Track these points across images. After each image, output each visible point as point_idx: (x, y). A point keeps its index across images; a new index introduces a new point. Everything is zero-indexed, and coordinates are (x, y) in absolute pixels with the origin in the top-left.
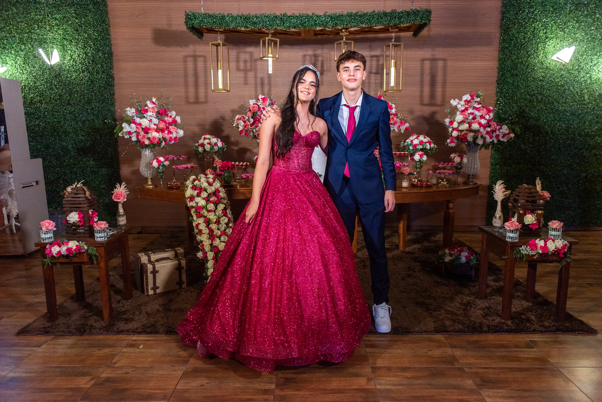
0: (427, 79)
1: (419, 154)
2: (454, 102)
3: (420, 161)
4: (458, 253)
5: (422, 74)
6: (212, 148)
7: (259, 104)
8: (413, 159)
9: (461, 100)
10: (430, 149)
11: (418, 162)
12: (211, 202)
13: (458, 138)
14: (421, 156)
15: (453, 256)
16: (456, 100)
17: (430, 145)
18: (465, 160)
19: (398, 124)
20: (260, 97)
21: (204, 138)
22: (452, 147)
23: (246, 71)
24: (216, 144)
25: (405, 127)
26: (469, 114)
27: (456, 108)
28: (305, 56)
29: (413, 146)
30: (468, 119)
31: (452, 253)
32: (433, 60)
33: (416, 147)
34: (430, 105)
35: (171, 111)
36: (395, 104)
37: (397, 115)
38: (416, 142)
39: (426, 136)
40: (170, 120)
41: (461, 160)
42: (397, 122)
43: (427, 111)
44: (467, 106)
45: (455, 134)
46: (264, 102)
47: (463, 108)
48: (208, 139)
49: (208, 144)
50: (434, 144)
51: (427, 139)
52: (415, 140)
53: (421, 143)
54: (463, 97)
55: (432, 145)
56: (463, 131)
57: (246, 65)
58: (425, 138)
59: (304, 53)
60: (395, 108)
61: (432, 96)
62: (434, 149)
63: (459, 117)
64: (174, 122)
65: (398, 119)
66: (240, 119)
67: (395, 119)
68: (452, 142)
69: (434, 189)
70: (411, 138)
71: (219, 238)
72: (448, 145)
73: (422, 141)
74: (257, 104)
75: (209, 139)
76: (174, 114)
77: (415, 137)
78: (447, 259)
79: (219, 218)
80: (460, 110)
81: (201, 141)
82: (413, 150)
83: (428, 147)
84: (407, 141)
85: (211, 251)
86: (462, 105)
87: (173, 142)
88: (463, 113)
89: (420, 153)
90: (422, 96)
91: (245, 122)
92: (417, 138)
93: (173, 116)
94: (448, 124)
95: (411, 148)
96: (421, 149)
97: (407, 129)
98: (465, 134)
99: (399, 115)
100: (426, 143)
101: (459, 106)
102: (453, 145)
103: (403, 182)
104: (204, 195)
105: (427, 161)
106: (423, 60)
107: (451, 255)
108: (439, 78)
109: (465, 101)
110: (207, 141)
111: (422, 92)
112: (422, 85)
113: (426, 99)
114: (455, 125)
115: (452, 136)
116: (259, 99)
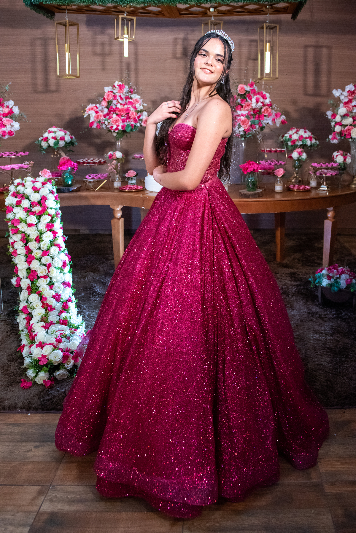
0: (311, 67)
1: (297, 152)
2: (336, 93)
3: (298, 160)
4: (338, 276)
5: (305, 62)
6: (57, 143)
7: (115, 91)
8: (291, 157)
9: (343, 90)
10: (311, 146)
11: (297, 160)
12: (33, 213)
13: (341, 133)
14: (300, 154)
15: (332, 279)
16: (339, 90)
17: (311, 140)
18: (349, 160)
19: (273, 116)
20: (117, 83)
21: (49, 131)
22: (334, 144)
23: (103, 55)
24: (62, 139)
25: (281, 120)
26: (353, 106)
27: (338, 100)
28: (176, 39)
29: (292, 142)
30: (352, 112)
31: (331, 275)
32: (317, 47)
33: (295, 143)
34: (314, 95)
35: (8, 100)
36: (270, 93)
37: (272, 106)
38: (295, 137)
39: (307, 131)
40: (6, 111)
41: (345, 159)
42: (272, 114)
43: (311, 102)
44: (350, 98)
45: (338, 129)
46: (121, 89)
47: (347, 100)
48: (53, 132)
49: (52, 138)
50: (316, 140)
51: (308, 134)
52: (294, 135)
53: (301, 138)
54: (346, 87)
55: (314, 141)
56: (347, 125)
57: (103, 49)
58: (305, 132)
59: (175, 36)
60: (270, 97)
61: (317, 85)
62: (315, 146)
63: (342, 110)
64: (11, 112)
65: (273, 111)
66: (92, 109)
67: (270, 110)
68: (335, 138)
69: (313, 194)
70: (290, 132)
71: (40, 260)
72: (329, 141)
73: (302, 136)
74: (112, 92)
75: (55, 132)
76: (11, 103)
77: (294, 131)
78: (325, 282)
79: (41, 234)
80: (344, 102)
81: (46, 135)
82: (292, 146)
83: (309, 143)
84: (286, 135)
85: (27, 278)
86: (345, 97)
87: (7, 137)
88: (347, 105)
89: (299, 150)
90: (305, 86)
91: (97, 112)
92: (296, 133)
93: (10, 107)
94: (330, 117)
95: (290, 144)
96: (301, 145)
97: (283, 122)
98: (349, 129)
99: (273, 106)
100: (306, 138)
101: (342, 98)
102: (335, 141)
103: (276, 186)
104: (26, 203)
105: (306, 160)
106: (306, 47)
107: (329, 278)
108: (324, 67)
109: (348, 92)
110: (52, 135)
111: (305, 81)
112: (305, 73)
113: (310, 90)
114: (338, 119)
115: (334, 131)
116: (114, 86)
